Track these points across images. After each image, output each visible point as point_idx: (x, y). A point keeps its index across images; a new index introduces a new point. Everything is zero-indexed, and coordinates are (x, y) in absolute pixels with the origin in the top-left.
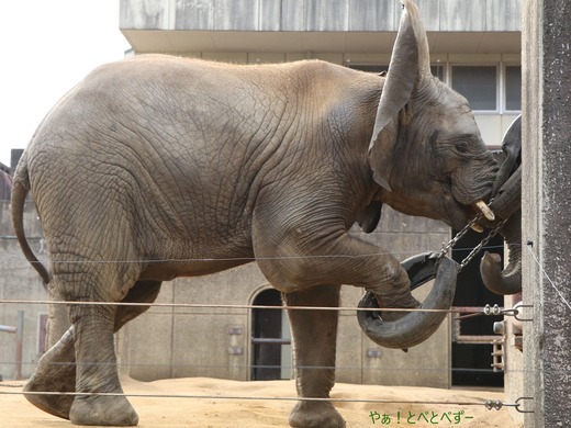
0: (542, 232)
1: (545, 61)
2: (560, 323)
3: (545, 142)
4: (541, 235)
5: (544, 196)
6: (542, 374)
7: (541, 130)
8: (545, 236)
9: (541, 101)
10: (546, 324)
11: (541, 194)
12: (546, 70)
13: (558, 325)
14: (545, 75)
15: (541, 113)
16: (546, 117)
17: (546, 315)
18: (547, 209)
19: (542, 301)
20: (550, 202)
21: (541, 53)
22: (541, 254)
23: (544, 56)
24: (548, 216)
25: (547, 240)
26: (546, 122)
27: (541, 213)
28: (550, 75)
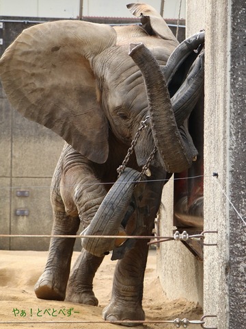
0: (229, 167)
1: (234, 10)
2: (244, 251)
3: (233, 85)
4: (228, 170)
5: (231, 135)
6: (227, 297)
7: (229, 74)
8: (232, 171)
9: (229, 48)
10: (231, 252)
11: (228, 133)
12: (234, 18)
13: (242, 253)
14: (233, 23)
15: (229, 58)
16: (233, 63)
17: (231, 244)
18: (233, 147)
19: (228, 231)
20: (236, 141)
21: (230, 3)
22: (227, 188)
23: (233, 5)
24: (234, 153)
25: (233, 175)
26: (234, 67)
27: (228, 151)
28: (238, 23)
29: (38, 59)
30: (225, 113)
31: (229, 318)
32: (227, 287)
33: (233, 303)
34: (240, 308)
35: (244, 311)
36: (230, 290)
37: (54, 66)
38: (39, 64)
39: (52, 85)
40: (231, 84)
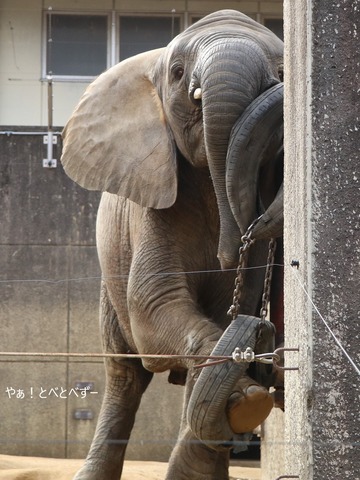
0: (311, 248)
1: (315, 16)
2: (334, 372)
3: (315, 126)
4: (310, 252)
5: (313, 199)
6: (310, 444)
7: (309, 109)
8: (315, 253)
9: (309, 71)
10: (315, 374)
11: (309, 196)
12: (316, 28)
13: (332, 376)
14: (315, 35)
15: (310, 86)
16: (316, 92)
17: (315, 363)
19: (311, 343)
20: (322, 207)
21: (310, 6)
22: (309, 278)
23: (314, 10)
24: (319, 227)
25: (317, 259)
26: (317, 100)
27: (309, 223)
28: (322, 35)
30: (305, 167)
31: (312, 474)
32: (310, 427)
33: (318, 452)
34: (329, 459)
35: (335, 463)
36: (313, 432)
37: (115, 109)
40: (313, 124)
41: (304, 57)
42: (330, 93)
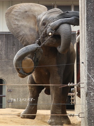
0: (86, 59)
1: (87, 4)
2: (92, 88)
3: (87, 30)
5: (87, 47)
6: (87, 105)
7: (86, 26)
8: (87, 60)
10: (88, 89)
11: (86, 47)
12: (87, 7)
13: (92, 89)
14: (87, 8)
15: (86, 21)
16: (87, 22)
17: (88, 86)
18: (88, 52)
19: (87, 81)
20: (89, 49)
21: (86, 1)
22: (86, 66)
23: (87, 2)
24: (88, 54)
25: (88, 62)
26: (87, 24)
27: (86, 53)
28: (88, 8)
29: (19, 14)
30: (85, 40)
31: (87, 112)
32: (87, 101)
33: (89, 107)
34: (91, 109)
35: (93, 110)
36: (87, 102)
37: (24, 18)
38: (19, 16)
39: (21, 24)
41: (84, 14)
42: (91, 22)
